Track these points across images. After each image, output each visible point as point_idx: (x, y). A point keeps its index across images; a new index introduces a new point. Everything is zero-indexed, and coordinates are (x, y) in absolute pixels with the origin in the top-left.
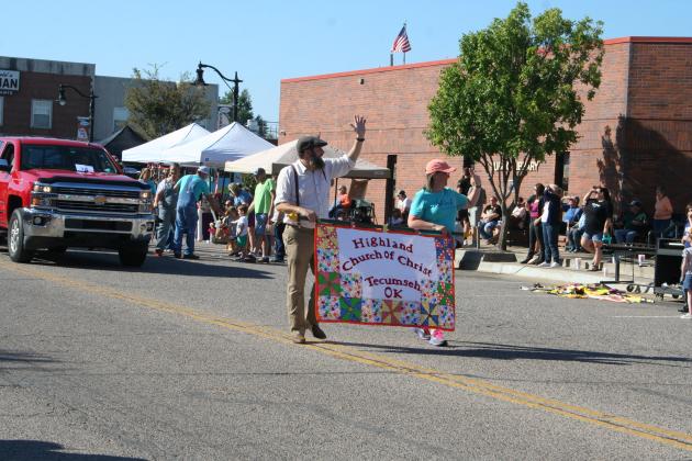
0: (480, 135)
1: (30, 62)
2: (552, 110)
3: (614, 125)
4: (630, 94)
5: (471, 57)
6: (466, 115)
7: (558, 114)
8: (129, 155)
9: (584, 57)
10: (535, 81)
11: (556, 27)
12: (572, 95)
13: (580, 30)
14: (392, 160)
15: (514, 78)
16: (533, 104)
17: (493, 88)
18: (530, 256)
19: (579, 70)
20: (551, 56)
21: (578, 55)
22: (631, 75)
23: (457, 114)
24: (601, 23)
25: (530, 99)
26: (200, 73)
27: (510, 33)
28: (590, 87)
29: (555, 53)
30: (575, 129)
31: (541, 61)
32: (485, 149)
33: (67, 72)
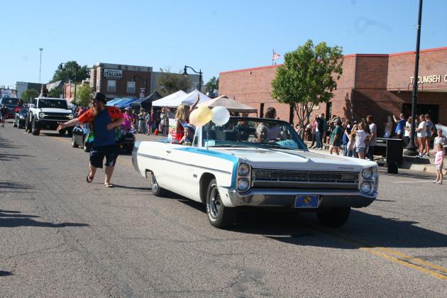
0: (292, 95)
1: (126, 67)
2: (323, 85)
3: (350, 92)
4: (356, 78)
5: (288, 62)
6: (286, 86)
7: (326, 86)
8: (155, 103)
9: (336, 62)
10: (315, 72)
11: (324, 50)
12: (331, 78)
13: (334, 51)
14: (262, 105)
15: (306, 71)
16: (314, 81)
17: (297, 75)
18: (313, 145)
19: (333, 68)
20: (322, 62)
21: (333, 61)
22: (356, 70)
23: (282, 86)
24: (342, 48)
25: (312, 80)
26: (185, 70)
27: (304, 52)
28: (338, 74)
29: (323, 60)
30: (333, 92)
31: (318, 64)
32: (294, 100)
33: (141, 70)
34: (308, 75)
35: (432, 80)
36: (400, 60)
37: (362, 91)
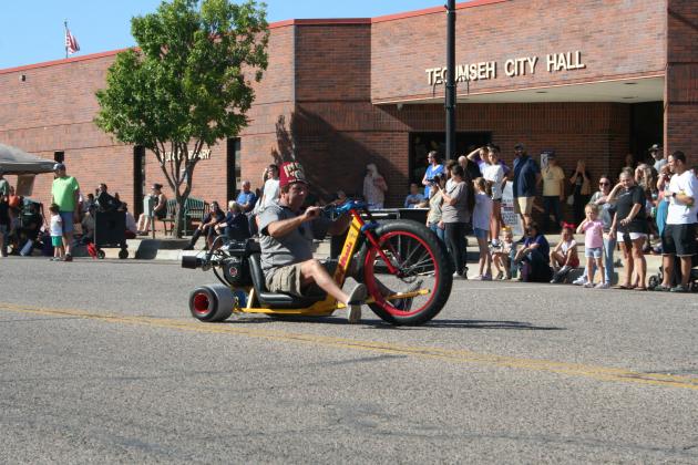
0: (150, 122)
2: (223, 95)
4: (297, 76)
7: (229, 99)
9: (250, 39)
11: (222, 10)
12: (241, 79)
13: (245, 13)
14: (59, 156)
15: (183, 64)
16: (202, 88)
17: (163, 75)
19: (245, 53)
20: (218, 40)
21: (245, 38)
22: (297, 58)
23: (126, 101)
24: (265, 5)
25: (199, 84)
27: (177, 17)
28: (257, 68)
29: (222, 36)
30: (245, 113)
31: (208, 45)
32: (156, 133)
34: (188, 71)
35: (476, 74)
36: (397, 31)
37: (312, 108)
